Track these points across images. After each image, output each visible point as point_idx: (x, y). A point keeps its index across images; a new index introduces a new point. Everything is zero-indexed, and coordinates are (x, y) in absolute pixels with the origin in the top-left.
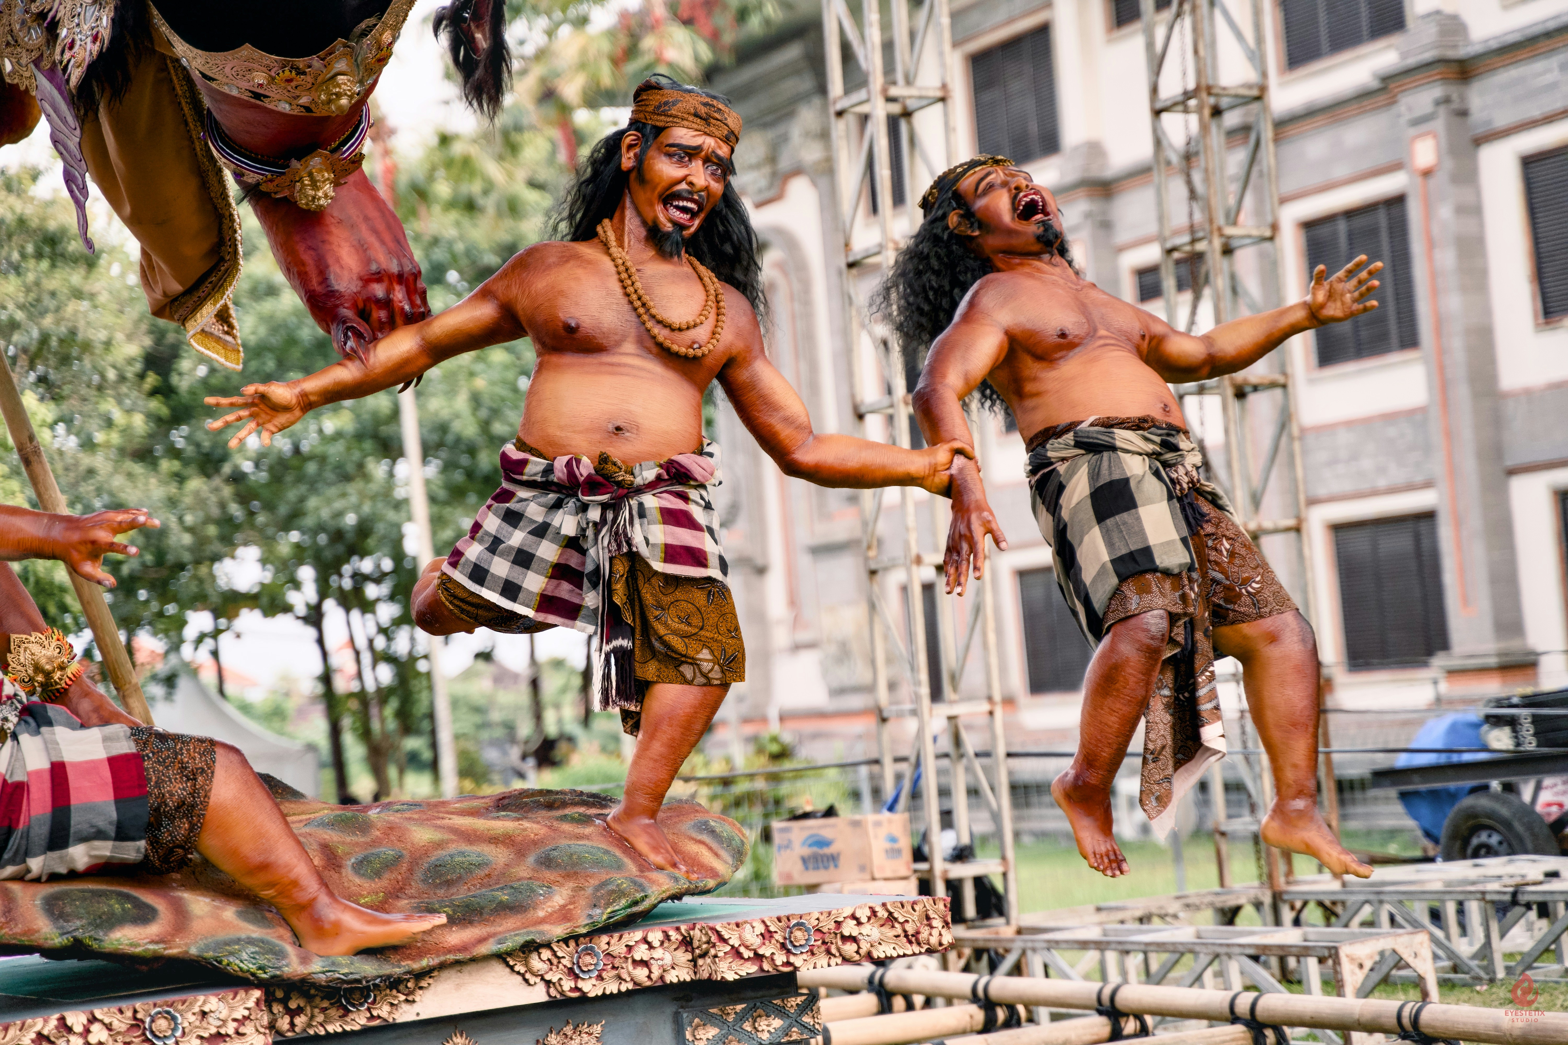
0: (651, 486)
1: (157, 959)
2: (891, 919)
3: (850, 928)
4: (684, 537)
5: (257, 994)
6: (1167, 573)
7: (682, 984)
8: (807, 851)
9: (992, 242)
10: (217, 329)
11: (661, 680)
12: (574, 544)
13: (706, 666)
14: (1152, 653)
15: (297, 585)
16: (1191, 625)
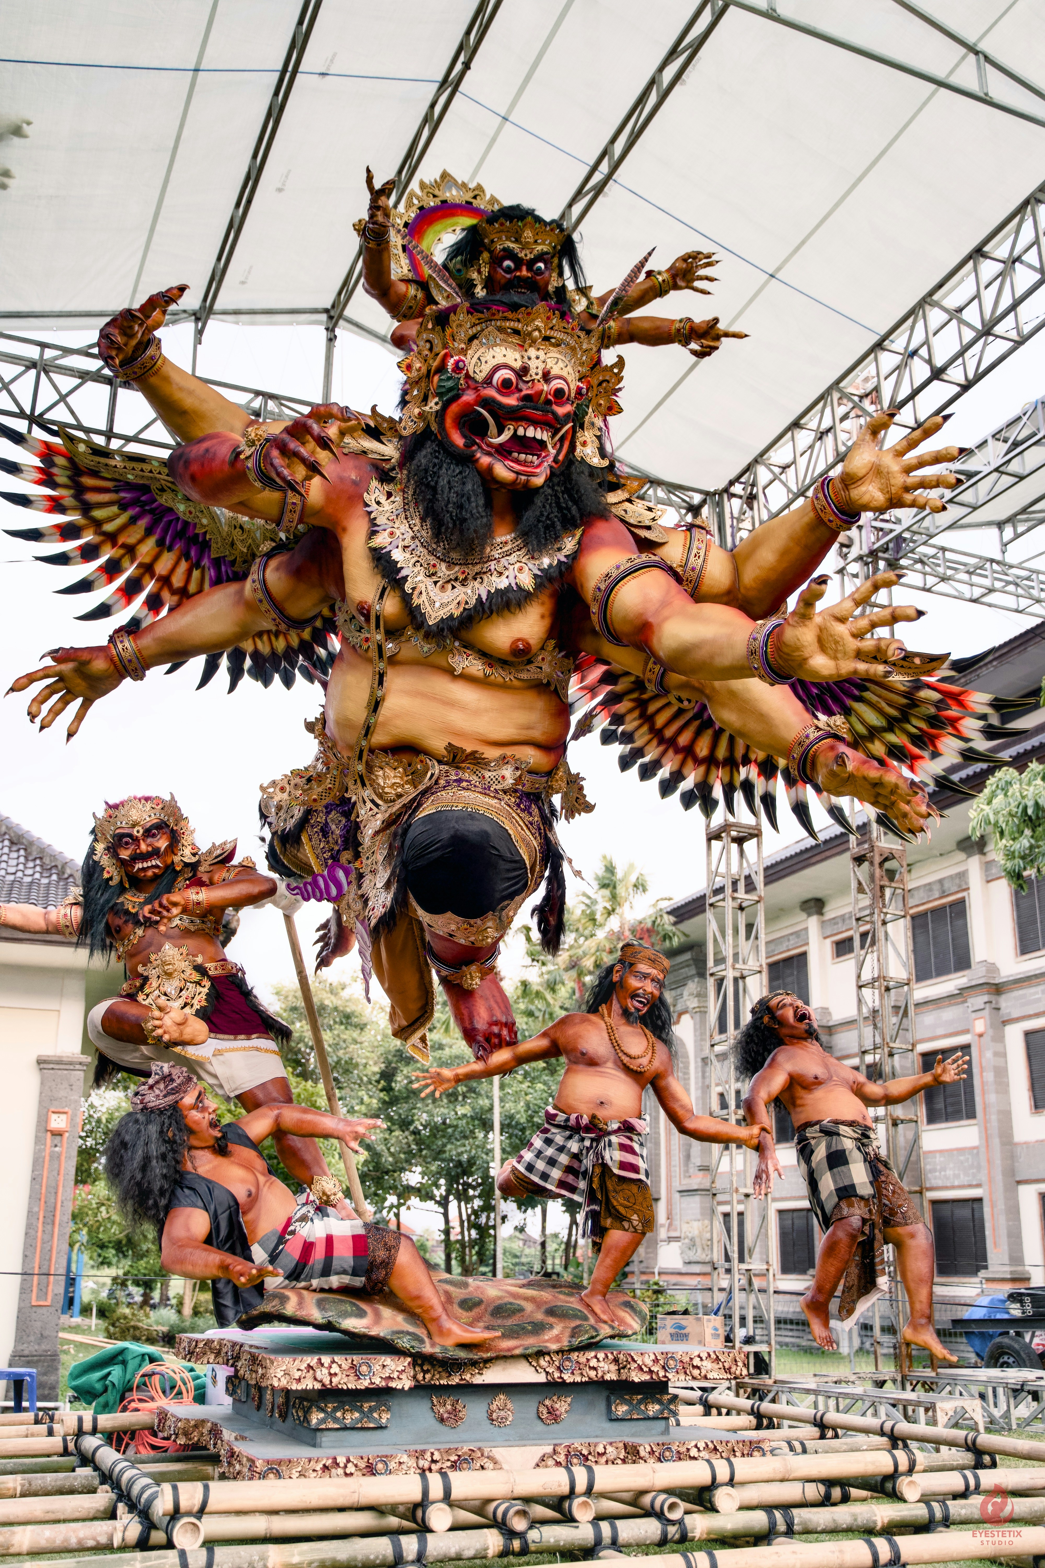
0: (615, 1132)
1: (364, 1336)
2: (718, 1359)
3: (696, 1362)
4: (629, 1158)
5: (409, 1359)
6: (862, 1198)
7: (612, 1381)
8: (673, 1331)
9: (785, 1031)
10: (420, 1045)
11: (612, 1228)
12: (576, 1157)
13: (635, 1223)
14: (853, 1237)
15: (438, 1187)
16: (873, 1226)
